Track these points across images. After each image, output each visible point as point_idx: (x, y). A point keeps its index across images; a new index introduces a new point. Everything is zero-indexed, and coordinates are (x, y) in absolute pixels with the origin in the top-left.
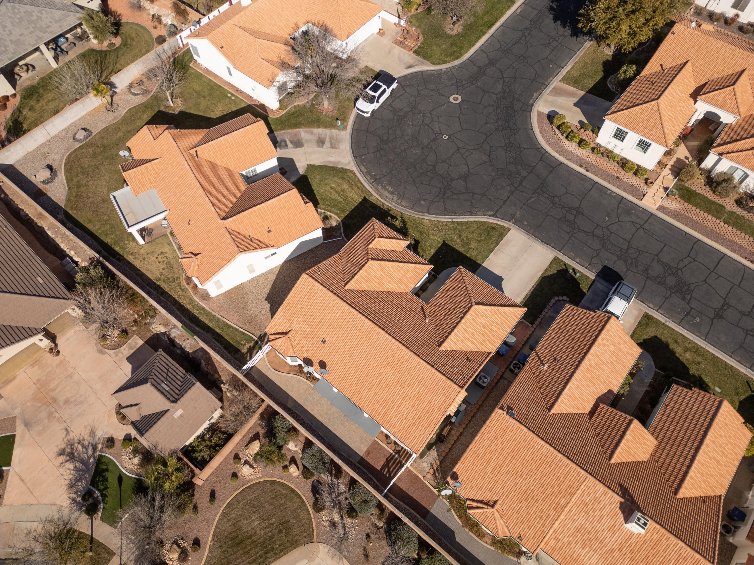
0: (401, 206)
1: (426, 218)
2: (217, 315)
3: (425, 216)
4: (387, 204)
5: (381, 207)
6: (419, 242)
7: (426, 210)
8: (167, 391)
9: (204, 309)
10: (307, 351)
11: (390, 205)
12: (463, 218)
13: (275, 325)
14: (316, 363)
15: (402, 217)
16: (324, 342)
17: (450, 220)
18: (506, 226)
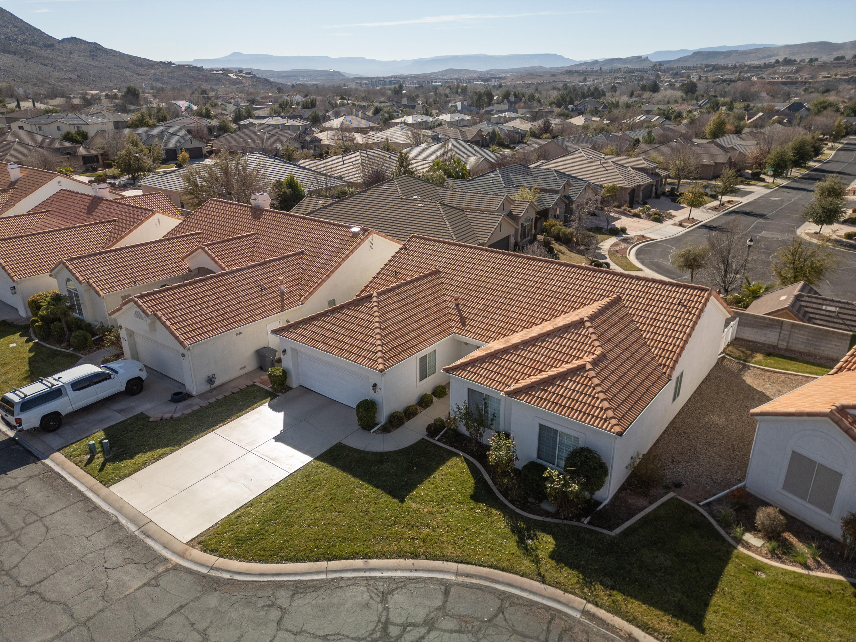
0: (548, 608)
1: (453, 566)
3: (457, 574)
4: (601, 613)
5: (620, 597)
6: (472, 497)
7: (453, 590)
8: (823, 304)
11: (591, 607)
12: (327, 572)
15: (537, 561)
17: (374, 562)
18: (197, 553)
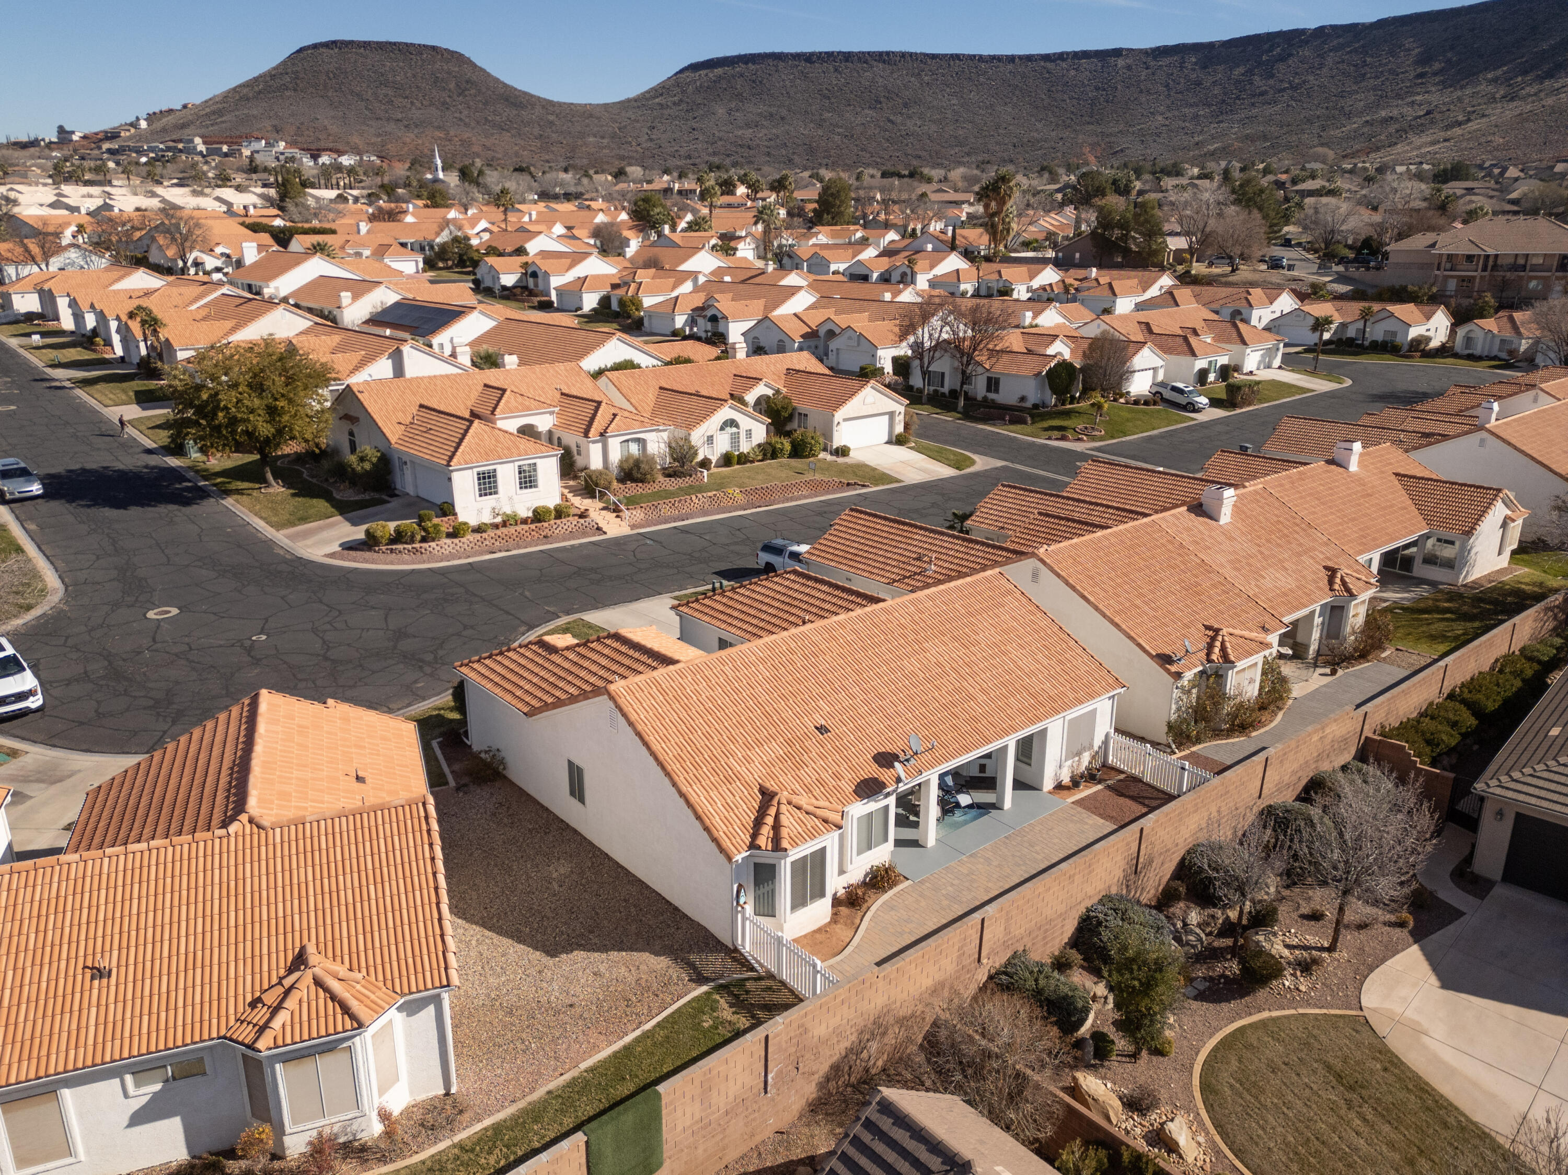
2: (551, 1086)
9: (497, 1129)
10: (837, 776)
13: (727, 821)
14: (873, 770)
16: (822, 729)
